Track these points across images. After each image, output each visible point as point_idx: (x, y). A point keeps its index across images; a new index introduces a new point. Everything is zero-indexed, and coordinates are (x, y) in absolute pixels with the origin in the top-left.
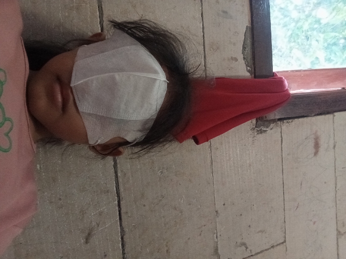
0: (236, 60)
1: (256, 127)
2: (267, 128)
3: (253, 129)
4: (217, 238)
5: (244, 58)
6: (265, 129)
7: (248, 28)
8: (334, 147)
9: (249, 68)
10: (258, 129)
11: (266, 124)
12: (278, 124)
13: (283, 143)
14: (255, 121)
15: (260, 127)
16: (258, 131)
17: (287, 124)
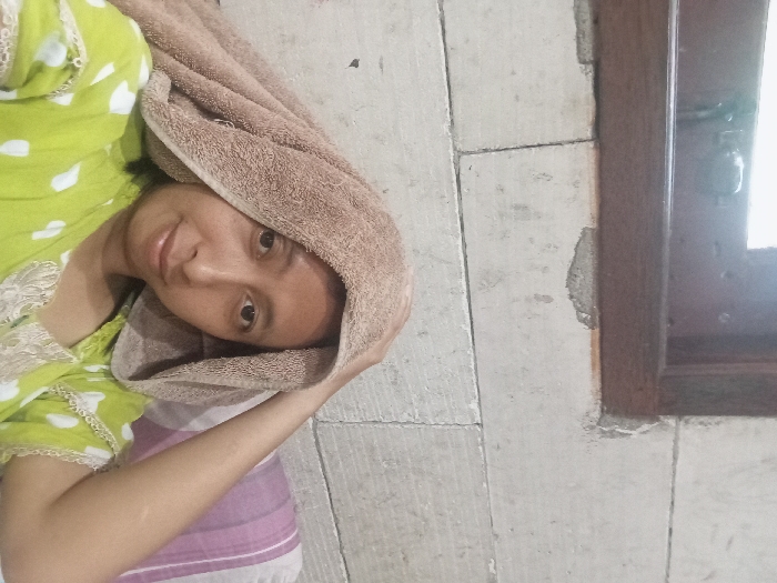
0: (548, 299)
1: (599, 424)
2: (632, 428)
3: (592, 428)
4: (495, 568)
5: (571, 297)
6: (623, 431)
7: (589, 232)
9: (584, 315)
10: (606, 429)
11: (628, 422)
12: (667, 425)
13: (679, 461)
14: (596, 415)
15: (609, 425)
16: (603, 432)
17: (700, 427)
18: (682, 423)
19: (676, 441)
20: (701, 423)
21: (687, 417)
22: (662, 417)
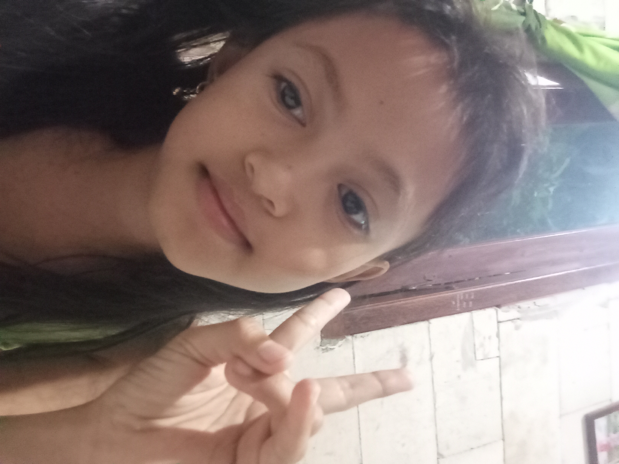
1: (321, 346)
2: (334, 345)
3: (318, 348)
6: (332, 347)
8: (431, 358)
10: (324, 348)
11: (333, 341)
12: (348, 340)
13: (356, 359)
14: (319, 340)
15: (325, 345)
16: (323, 350)
17: (362, 339)
18: (354, 338)
19: (353, 348)
20: (362, 337)
21: (355, 335)
22: (346, 336)
